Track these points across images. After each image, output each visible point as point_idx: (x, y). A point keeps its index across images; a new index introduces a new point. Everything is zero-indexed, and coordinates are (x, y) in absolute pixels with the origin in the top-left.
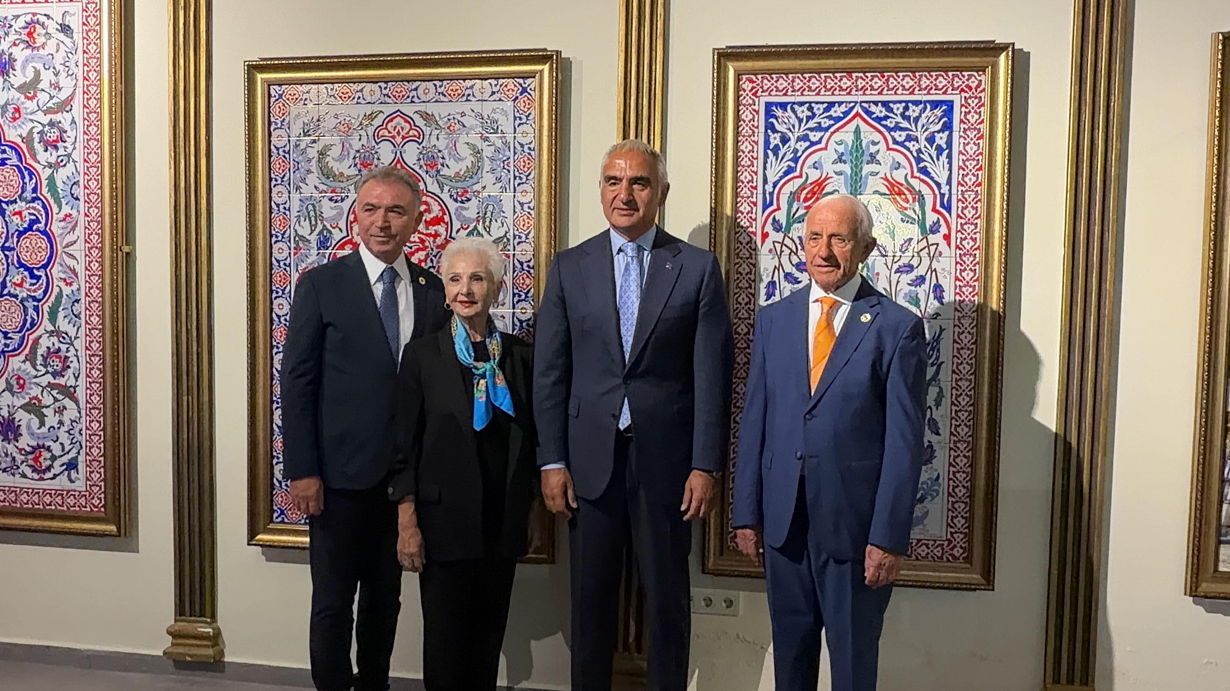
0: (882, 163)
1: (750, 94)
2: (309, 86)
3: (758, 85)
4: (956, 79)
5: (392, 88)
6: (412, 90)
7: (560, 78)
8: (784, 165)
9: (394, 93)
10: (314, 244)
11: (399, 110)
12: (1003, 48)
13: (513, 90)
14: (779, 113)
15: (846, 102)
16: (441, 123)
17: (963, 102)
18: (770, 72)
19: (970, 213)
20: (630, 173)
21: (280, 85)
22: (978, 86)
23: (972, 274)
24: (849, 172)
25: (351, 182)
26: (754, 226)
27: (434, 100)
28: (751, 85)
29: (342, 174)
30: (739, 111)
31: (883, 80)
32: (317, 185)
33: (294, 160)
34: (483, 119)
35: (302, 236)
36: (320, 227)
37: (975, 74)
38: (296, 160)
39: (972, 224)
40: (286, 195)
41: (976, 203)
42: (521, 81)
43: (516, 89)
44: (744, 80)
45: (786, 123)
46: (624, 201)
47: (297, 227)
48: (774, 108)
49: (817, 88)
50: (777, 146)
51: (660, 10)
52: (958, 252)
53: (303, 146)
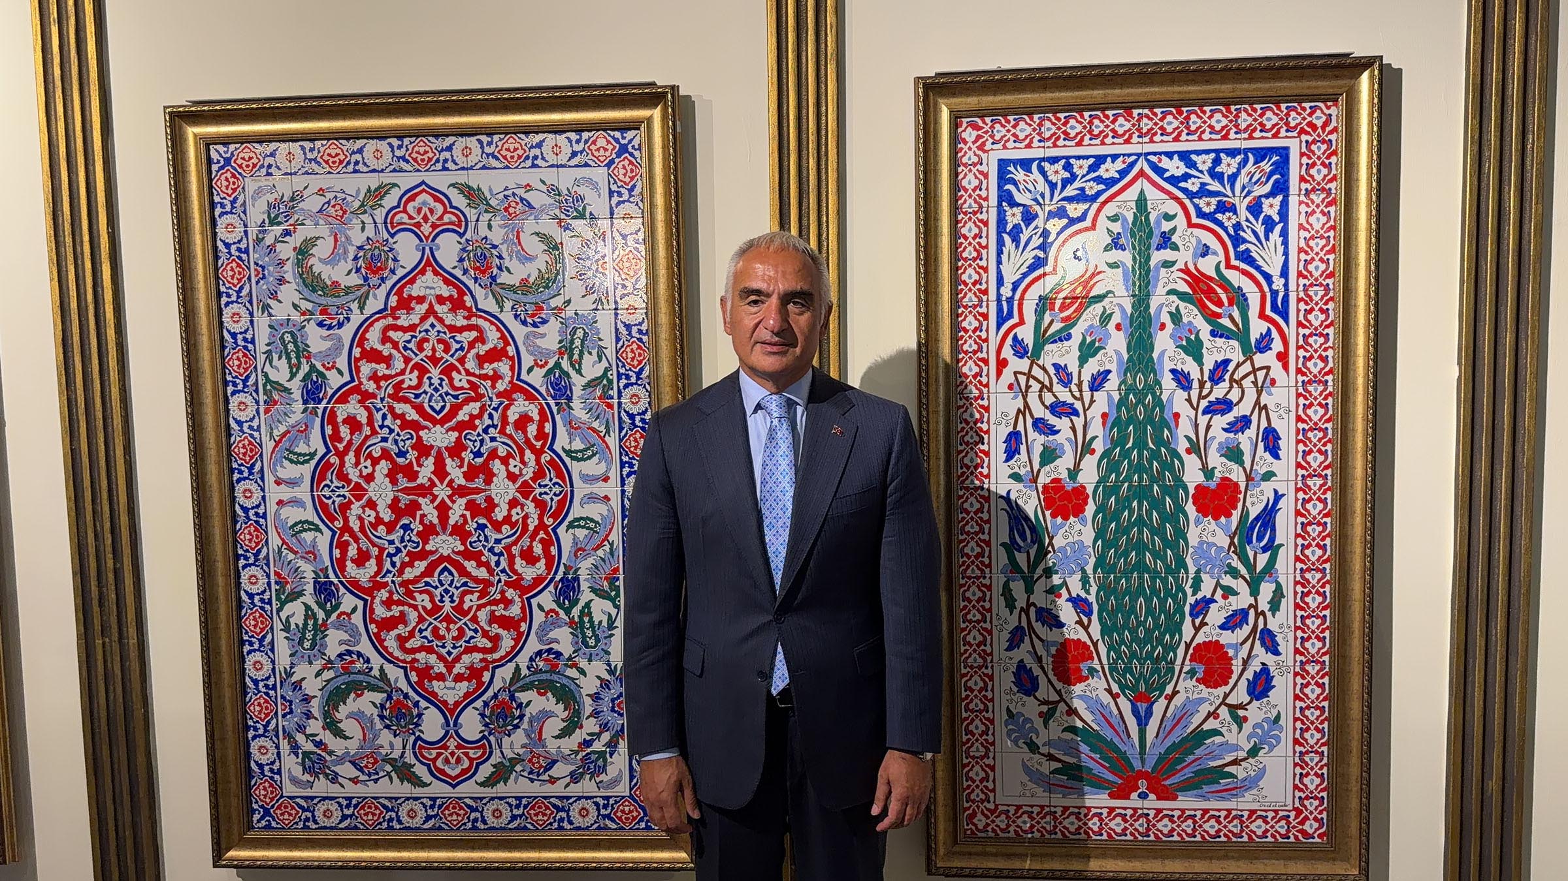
0: (1181, 248)
1: (974, 148)
2: (273, 146)
3: (986, 132)
4: (1293, 114)
5: (410, 147)
6: (442, 150)
7: (679, 130)
8: (1029, 256)
9: (414, 155)
10: (297, 395)
11: (423, 183)
12: (1366, 63)
13: (605, 150)
14: (1019, 175)
15: (1124, 155)
16: (493, 202)
17: (1304, 149)
18: (1005, 112)
19: (1316, 319)
20: (782, 287)
21: (225, 144)
22: (1326, 124)
23: (1321, 411)
24: (1129, 263)
25: (351, 297)
26: (985, 349)
27: (480, 165)
28: (975, 133)
29: (336, 284)
30: (957, 175)
31: (1181, 119)
32: (296, 302)
33: (256, 264)
34: (559, 195)
35: (277, 383)
36: (305, 368)
37: (1321, 105)
38: (260, 263)
39: (1321, 335)
40: (246, 318)
41: (1326, 303)
42: (617, 134)
43: (610, 147)
44: (965, 125)
45: (1030, 191)
46: (776, 330)
47: (267, 368)
48: (1011, 169)
49: (1078, 134)
50: (1016, 226)
51: (830, 18)
52: (1300, 378)
53: (269, 240)
